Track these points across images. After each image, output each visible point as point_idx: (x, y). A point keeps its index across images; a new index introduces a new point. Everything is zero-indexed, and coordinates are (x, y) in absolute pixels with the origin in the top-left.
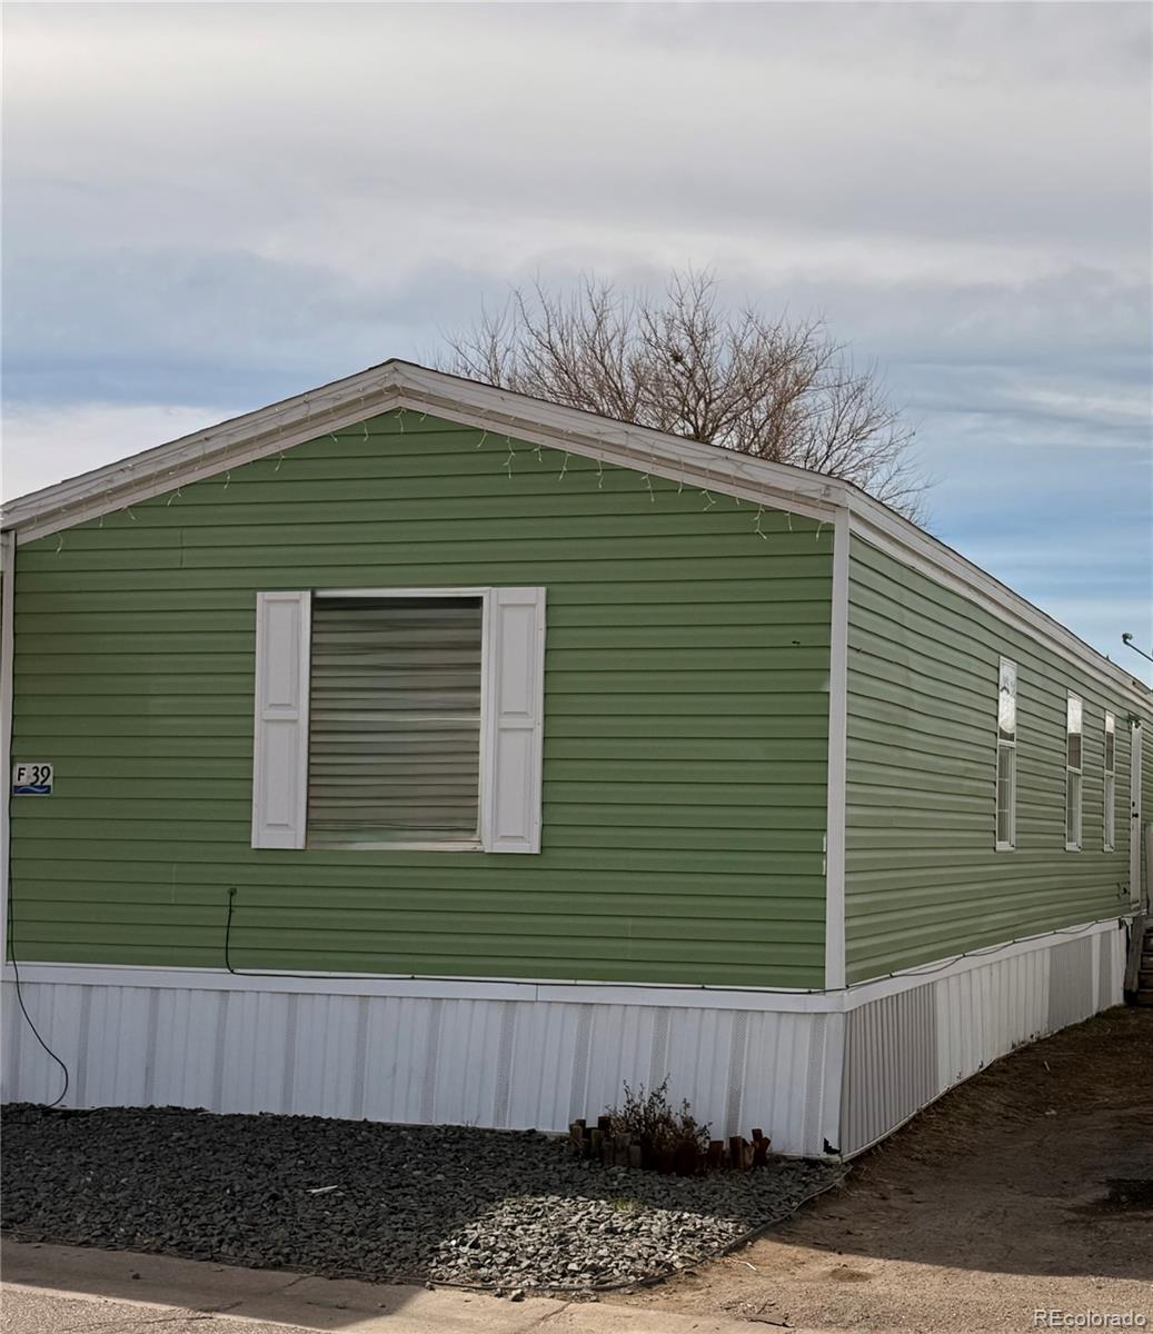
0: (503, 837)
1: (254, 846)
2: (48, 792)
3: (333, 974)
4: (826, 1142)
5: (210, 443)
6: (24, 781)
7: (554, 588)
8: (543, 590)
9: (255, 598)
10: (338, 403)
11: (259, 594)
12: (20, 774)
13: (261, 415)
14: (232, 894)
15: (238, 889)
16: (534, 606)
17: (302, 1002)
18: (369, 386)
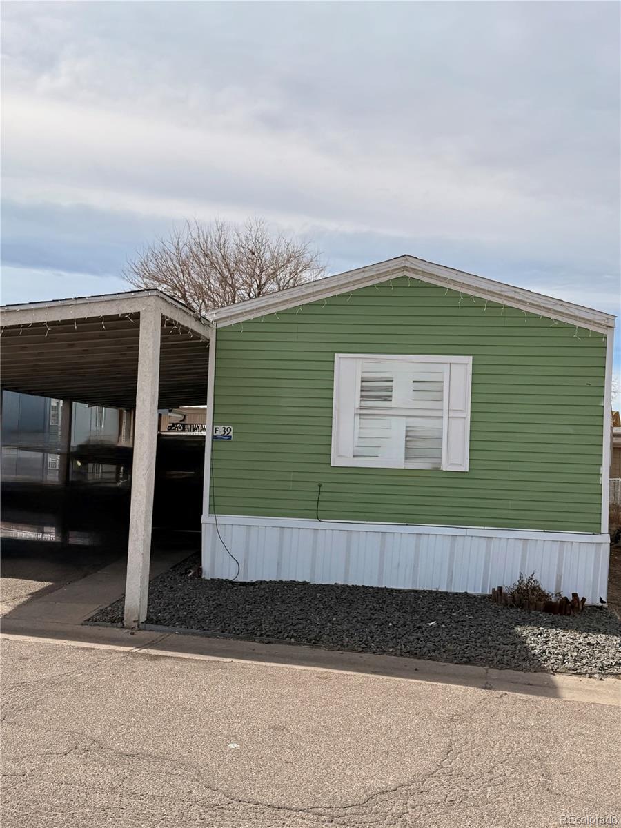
0: (451, 464)
1: (332, 465)
2: (230, 439)
3: (369, 522)
4: (601, 598)
5: (316, 287)
6: (218, 434)
7: (476, 357)
8: (471, 357)
9: (334, 356)
10: (378, 272)
11: (336, 354)
12: (216, 430)
13: (342, 276)
14: (320, 486)
15: (323, 485)
16: (467, 364)
17: (355, 535)
18: (394, 266)
